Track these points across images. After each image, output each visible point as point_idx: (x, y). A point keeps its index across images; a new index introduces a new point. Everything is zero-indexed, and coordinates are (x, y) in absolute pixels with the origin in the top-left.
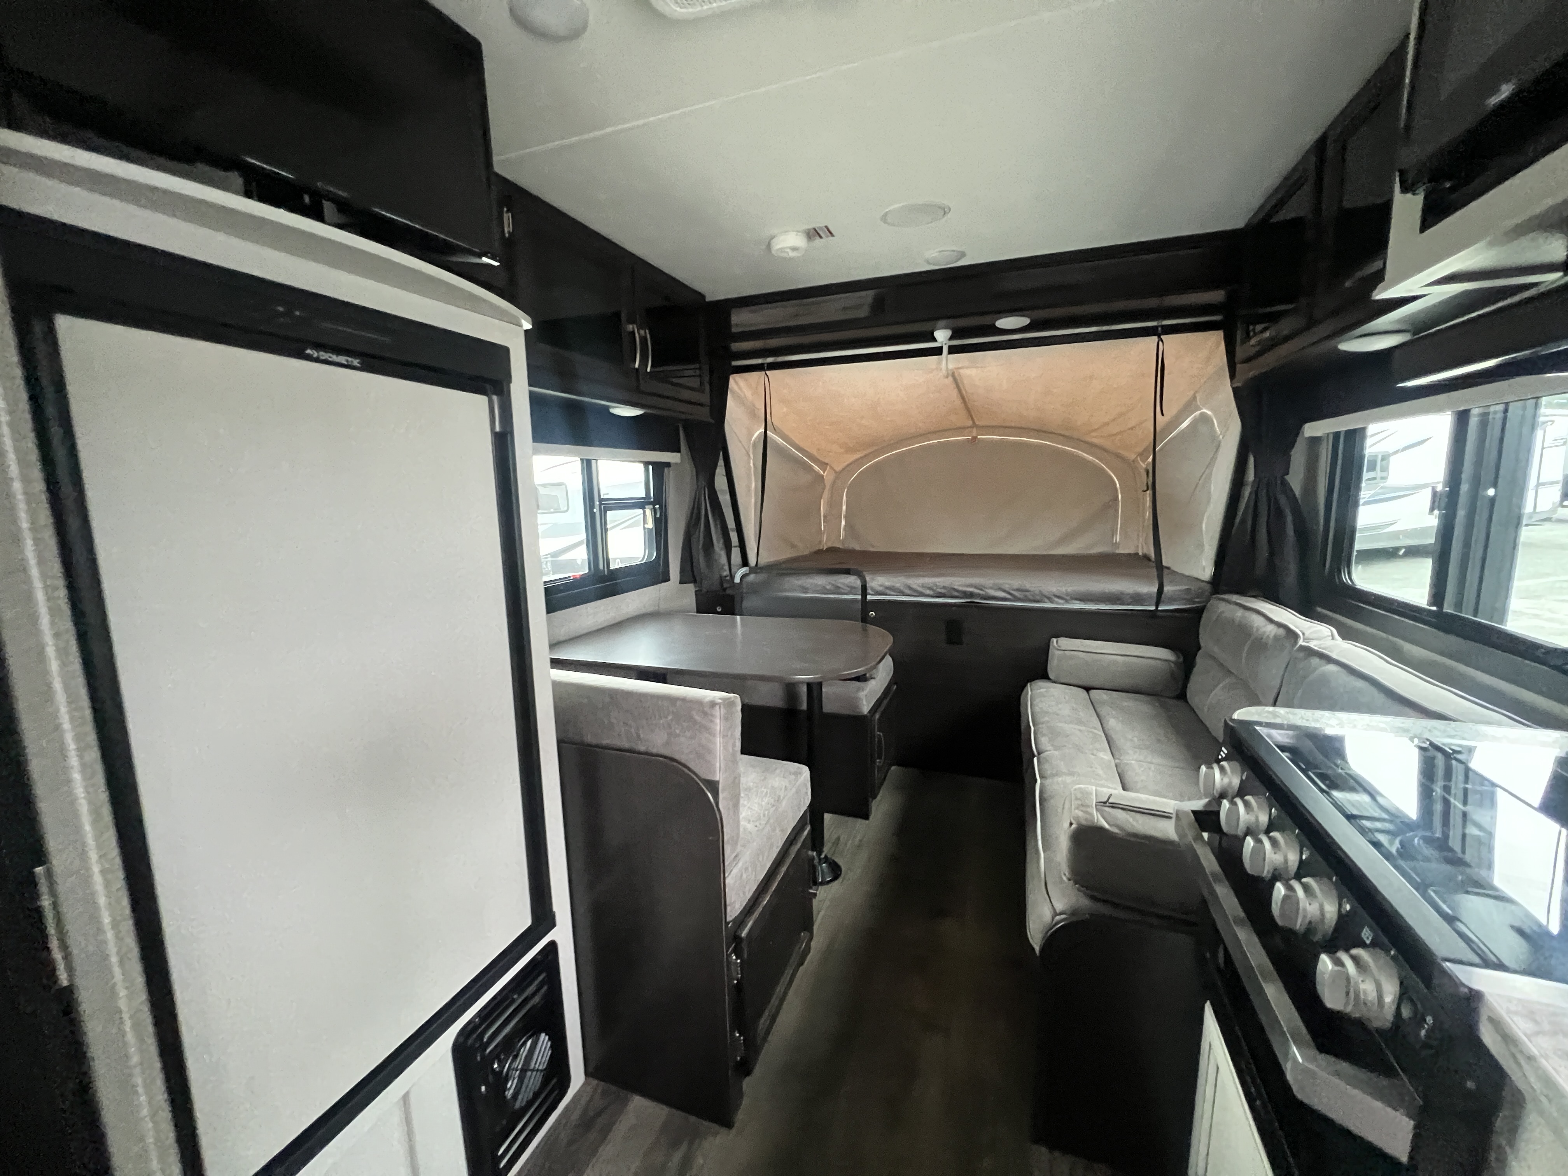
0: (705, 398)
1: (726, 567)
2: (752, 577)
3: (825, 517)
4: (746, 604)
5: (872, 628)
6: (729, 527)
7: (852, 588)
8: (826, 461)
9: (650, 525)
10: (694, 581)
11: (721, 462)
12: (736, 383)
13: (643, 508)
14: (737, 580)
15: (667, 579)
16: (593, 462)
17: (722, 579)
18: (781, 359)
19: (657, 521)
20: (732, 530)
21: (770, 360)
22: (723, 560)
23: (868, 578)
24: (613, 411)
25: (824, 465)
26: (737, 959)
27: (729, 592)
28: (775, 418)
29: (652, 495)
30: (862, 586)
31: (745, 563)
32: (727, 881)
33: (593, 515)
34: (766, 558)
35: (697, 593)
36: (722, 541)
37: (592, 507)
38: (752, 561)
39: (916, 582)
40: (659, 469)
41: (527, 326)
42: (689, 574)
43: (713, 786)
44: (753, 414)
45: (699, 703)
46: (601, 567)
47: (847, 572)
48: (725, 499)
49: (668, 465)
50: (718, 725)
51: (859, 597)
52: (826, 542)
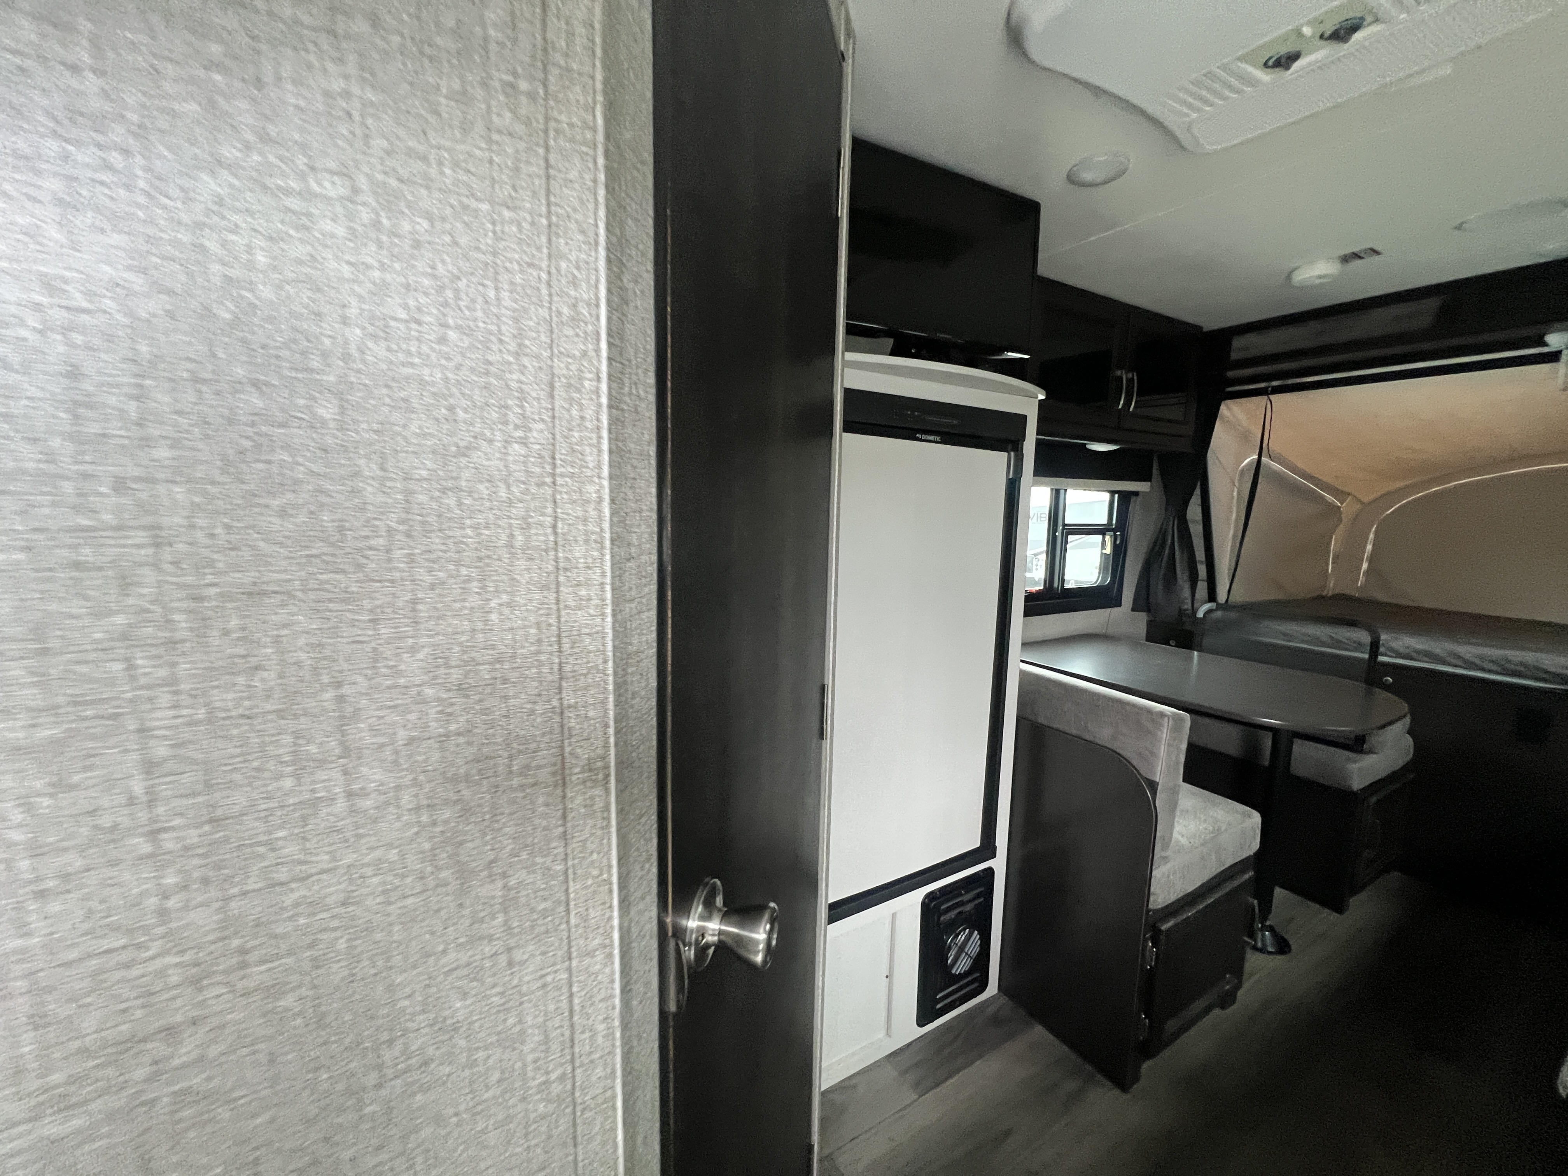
0: (1189, 430)
1: (1189, 601)
2: (1219, 614)
3: (1336, 558)
4: (1207, 641)
5: (1381, 695)
6: (1198, 558)
7: (1360, 644)
8: (1346, 489)
9: (1108, 550)
10: (1148, 611)
11: (1198, 491)
12: (1229, 409)
13: (1104, 534)
14: (1200, 614)
15: (1119, 605)
16: (1062, 492)
17: (1181, 612)
18: (1290, 382)
19: (1116, 548)
20: (1202, 562)
21: (1275, 383)
22: (1187, 593)
23: (1384, 637)
24: (1088, 447)
25: (1341, 494)
26: (1153, 947)
27: (1188, 627)
28: (1275, 444)
29: (1114, 522)
30: (1372, 643)
31: (1212, 596)
32: (1154, 873)
33: (1055, 538)
34: (1240, 596)
35: (1150, 624)
36: (1187, 574)
37: (1055, 531)
38: (1222, 597)
39: (1467, 651)
40: (1125, 498)
41: (1042, 397)
42: (1142, 603)
43: (1153, 786)
44: (1245, 436)
45: (1149, 711)
46: (1056, 585)
47: (1352, 623)
48: (1196, 530)
49: (1136, 494)
50: (1164, 734)
51: (1366, 656)
52: (1332, 587)
